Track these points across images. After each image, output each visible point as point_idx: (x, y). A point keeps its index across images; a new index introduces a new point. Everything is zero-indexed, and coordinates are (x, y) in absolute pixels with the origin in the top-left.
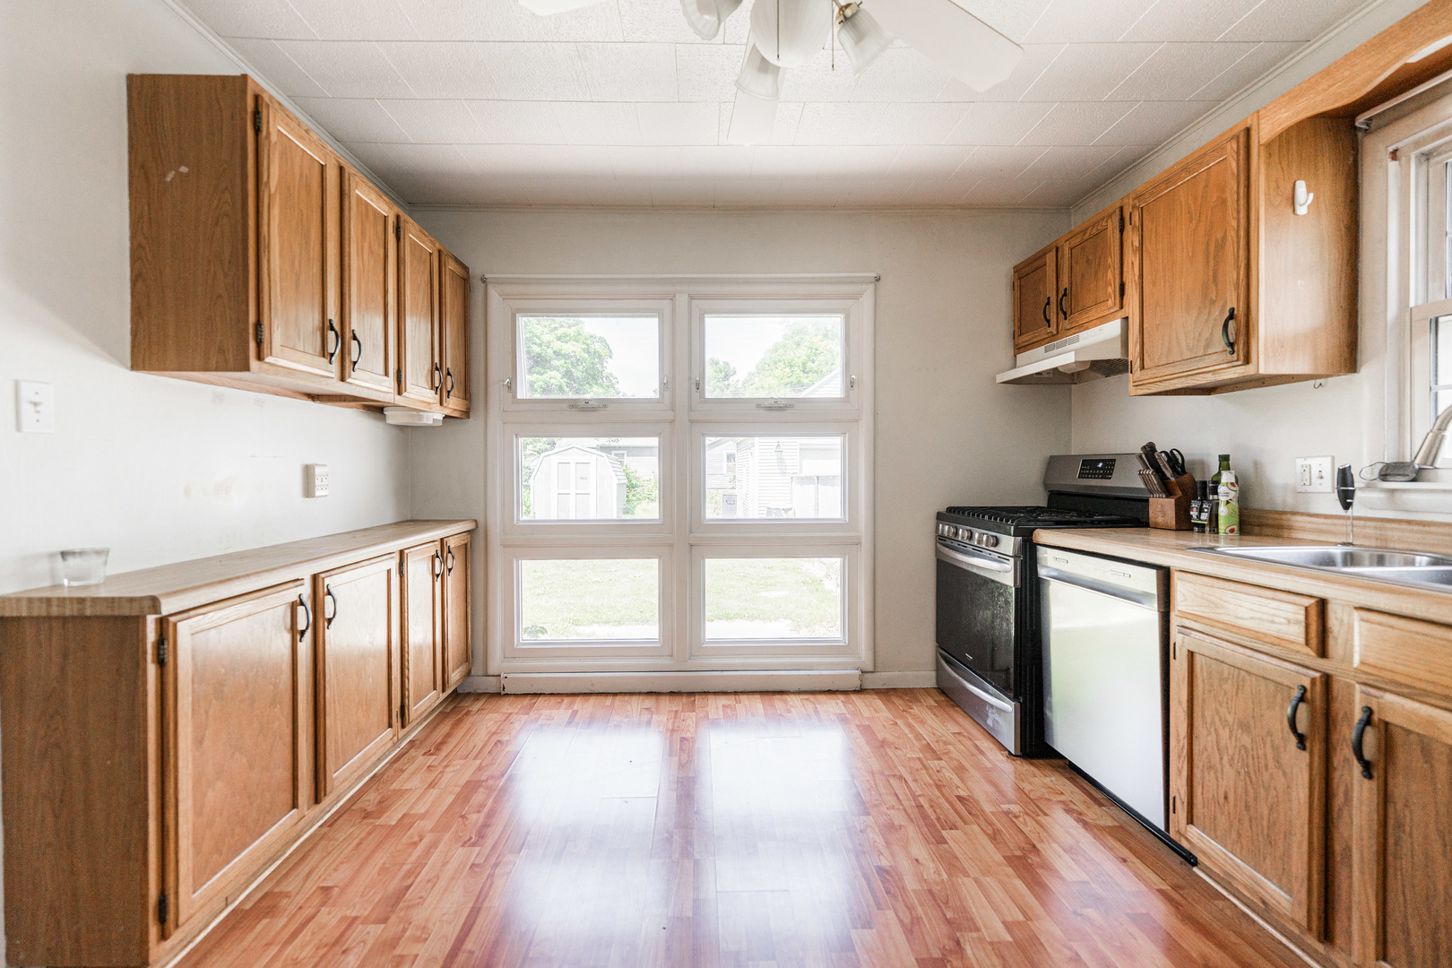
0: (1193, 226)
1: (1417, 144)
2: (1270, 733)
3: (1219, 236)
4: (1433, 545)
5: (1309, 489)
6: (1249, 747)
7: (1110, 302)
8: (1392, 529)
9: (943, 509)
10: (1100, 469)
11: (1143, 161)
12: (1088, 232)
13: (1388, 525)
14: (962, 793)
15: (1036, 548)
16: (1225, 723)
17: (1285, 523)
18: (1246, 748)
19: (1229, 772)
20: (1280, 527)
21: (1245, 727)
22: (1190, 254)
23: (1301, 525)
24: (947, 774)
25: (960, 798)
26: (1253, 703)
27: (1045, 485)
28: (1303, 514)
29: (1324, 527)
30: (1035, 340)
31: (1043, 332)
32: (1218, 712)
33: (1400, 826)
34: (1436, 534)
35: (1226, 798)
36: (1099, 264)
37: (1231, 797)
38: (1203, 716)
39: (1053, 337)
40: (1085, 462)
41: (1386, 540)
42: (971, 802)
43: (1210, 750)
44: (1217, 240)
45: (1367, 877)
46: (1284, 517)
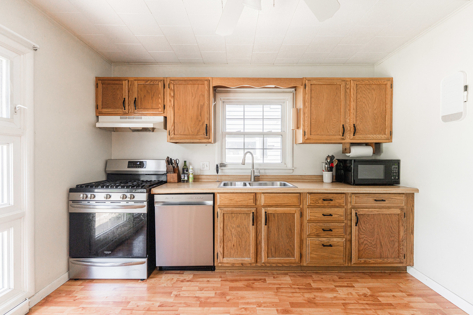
0: (193, 98)
1: (224, 99)
2: (245, 225)
3: (202, 104)
4: (230, 179)
5: (204, 169)
6: (240, 230)
7: (160, 110)
8: (223, 177)
9: (74, 186)
10: (138, 165)
11: (148, 65)
12: (149, 82)
13: (222, 176)
14: (158, 304)
15: (154, 196)
16: (233, 228)
17: (200, 178)
18: (239, 231)
19: (234, 239)
20: (199, 179)
21: (238, 226)
22: (192, 105)
23: (203, 178)
24: (141, 304)
25: (160, 306)
26: (241, 220)
27: (105, 171)
28: (202, 175)
29: (209, 178)
30: (113, 112)
31: (121, 111)
32: (231, 226)
33: (270, 232)
34: (230, 177)
35: (234, 246)
36: (154, 95)
37: (235, 245)
38: (227, 228)
39: (125, 114)
40: (129, 162)
41: (222, 179)
42: (165, 304)
43: (229, 237)
44: (201, 105)
45: (266, 244)
46: (200, 176)
